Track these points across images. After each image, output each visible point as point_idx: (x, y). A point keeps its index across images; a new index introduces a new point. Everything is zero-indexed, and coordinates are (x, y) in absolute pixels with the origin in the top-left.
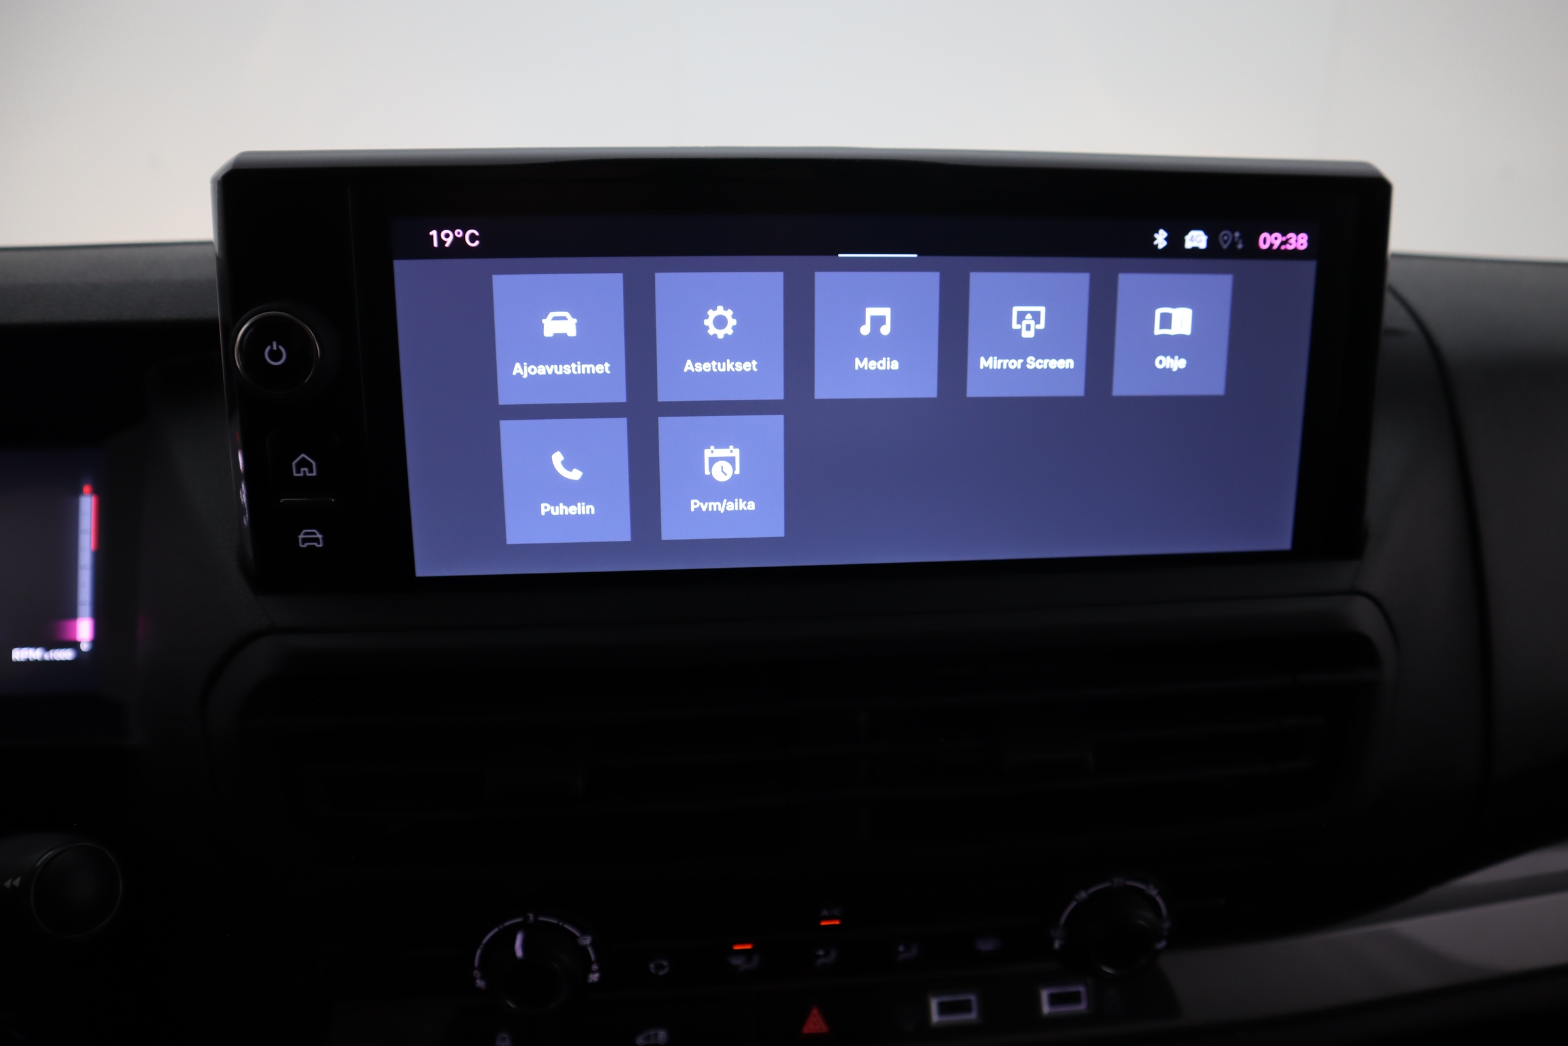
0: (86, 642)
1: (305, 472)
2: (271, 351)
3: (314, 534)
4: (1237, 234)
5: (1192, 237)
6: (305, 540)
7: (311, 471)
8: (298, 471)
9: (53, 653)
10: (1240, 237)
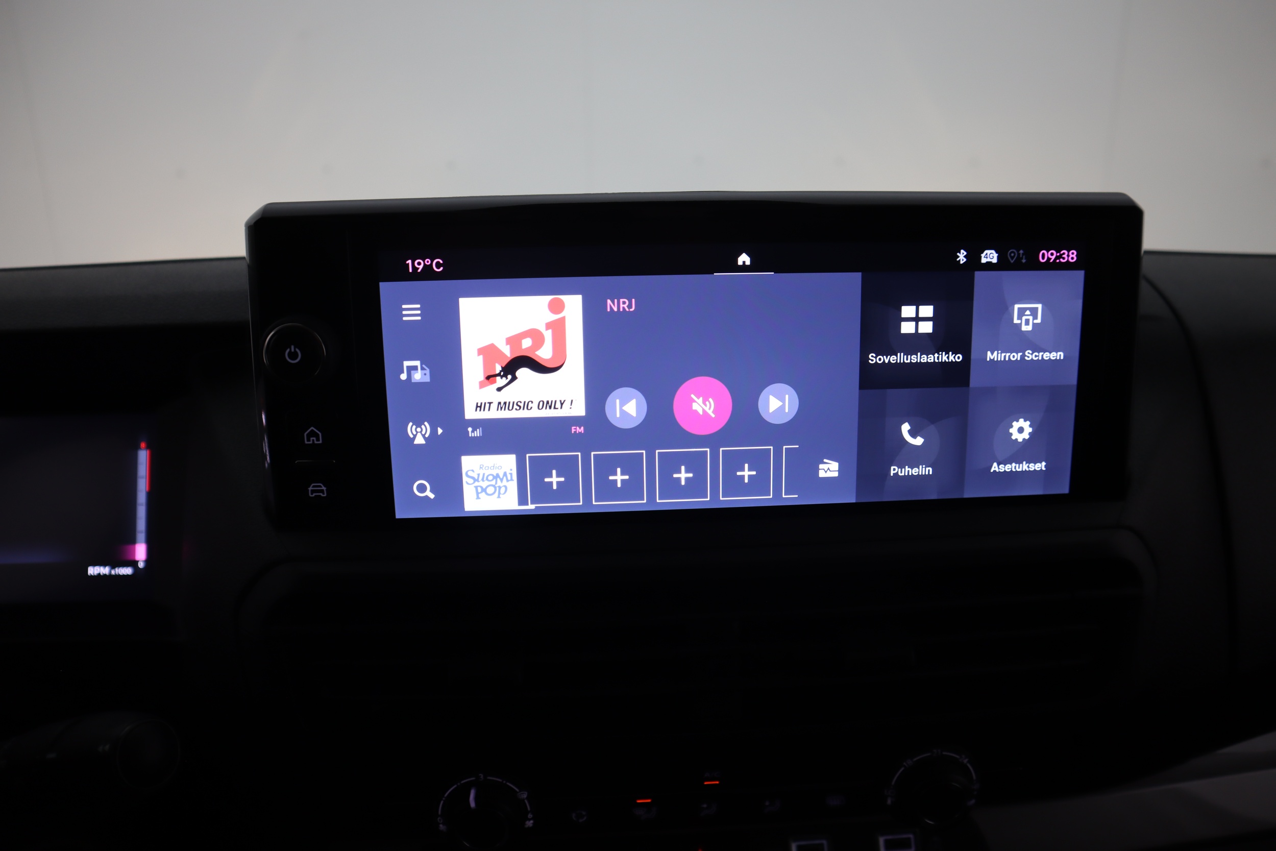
0: (143, 561)
1: (313, 440)
2: (290, 353)
3: (320, 487)
4: (1021, 252)
5: (987, 254)
6: (313, 492)
7: (318, 440)
8: (309, 440)
9: (118, 569)
10: (1023, 254)
